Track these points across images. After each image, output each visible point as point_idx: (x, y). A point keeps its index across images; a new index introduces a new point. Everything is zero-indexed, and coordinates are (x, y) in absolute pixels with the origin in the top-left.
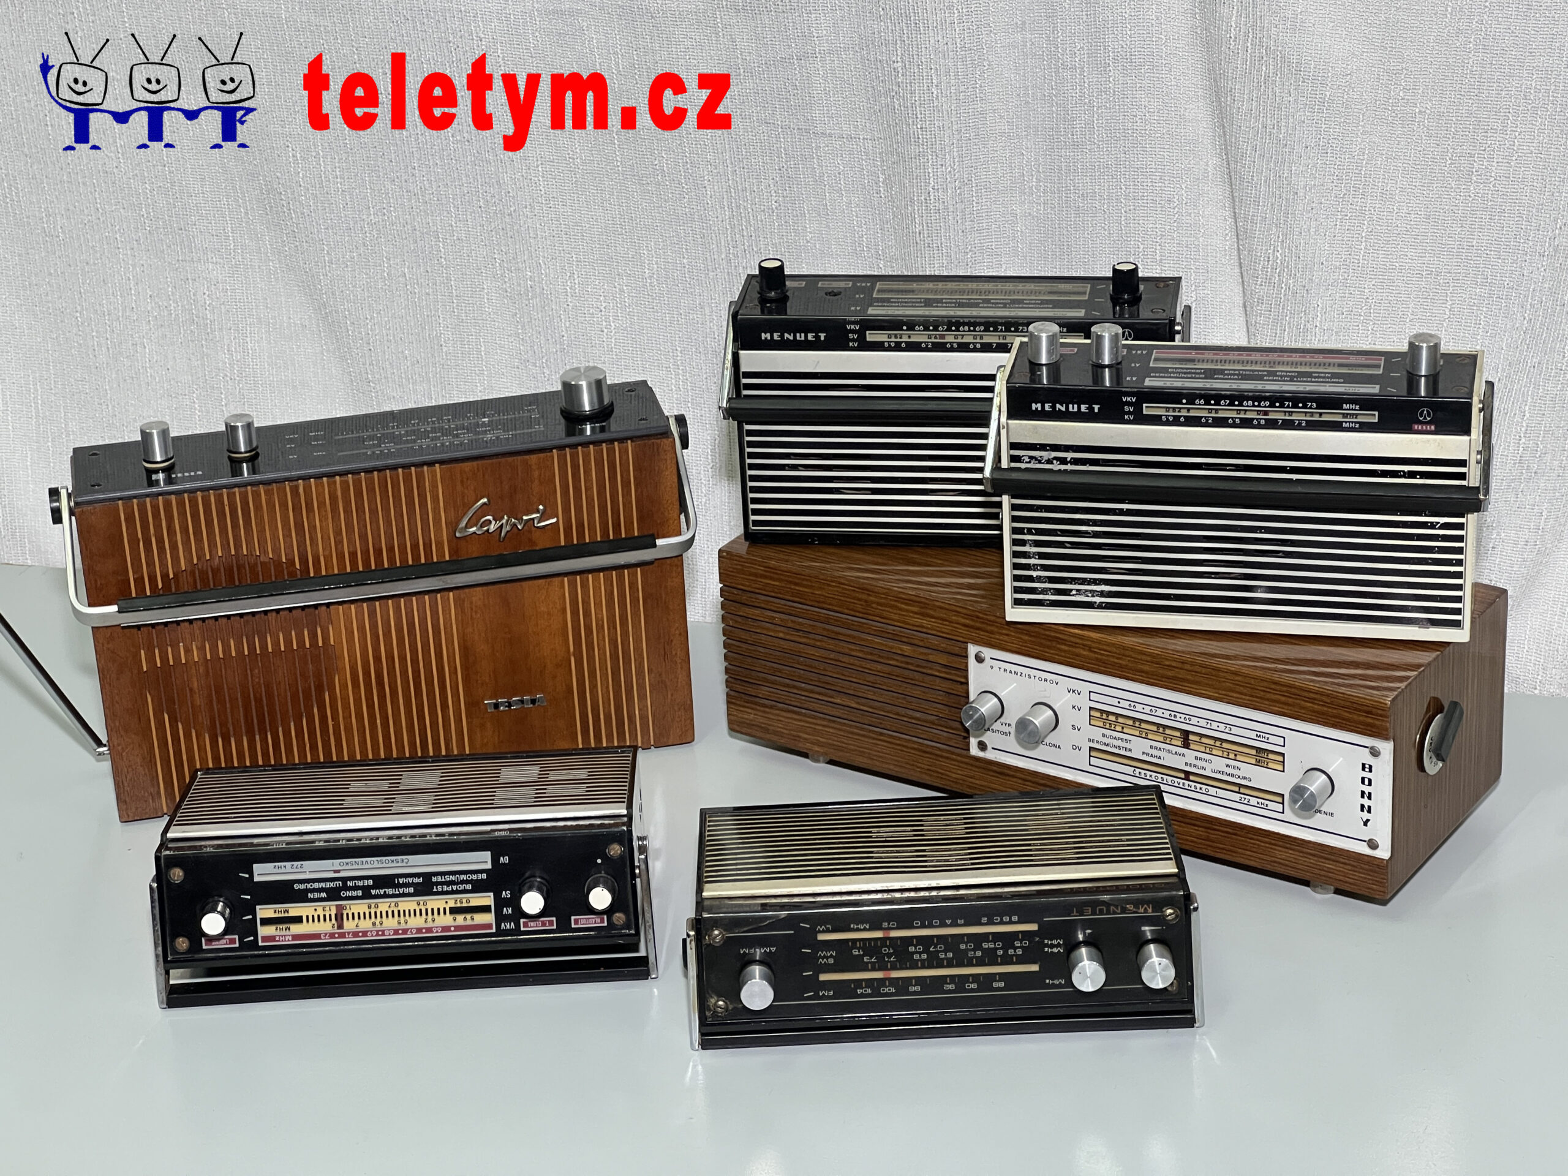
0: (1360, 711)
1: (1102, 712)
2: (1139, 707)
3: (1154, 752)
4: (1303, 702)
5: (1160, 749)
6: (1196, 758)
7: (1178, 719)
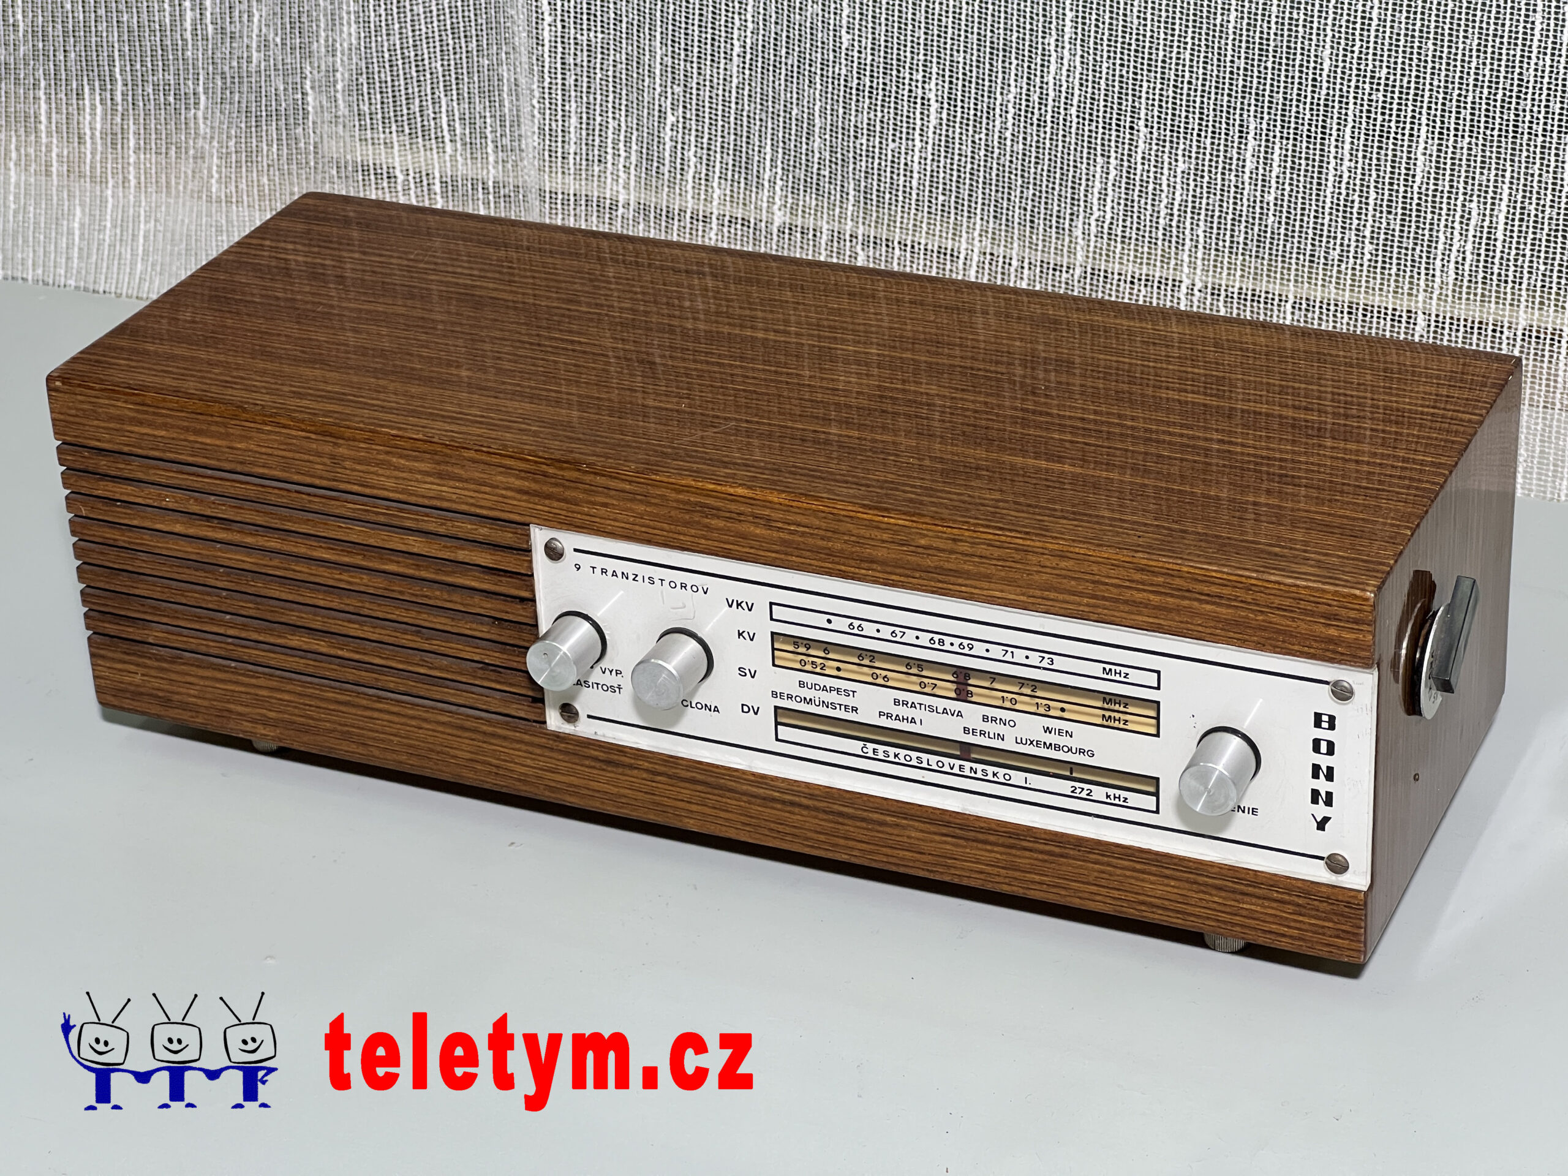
0: (1312, 614)
1: (796, 640)
2: (869, 629)
3: (902, 711)
4: (1196, 604)
5: (913, 705)
6: (985, 718)
7: (947, 647)
